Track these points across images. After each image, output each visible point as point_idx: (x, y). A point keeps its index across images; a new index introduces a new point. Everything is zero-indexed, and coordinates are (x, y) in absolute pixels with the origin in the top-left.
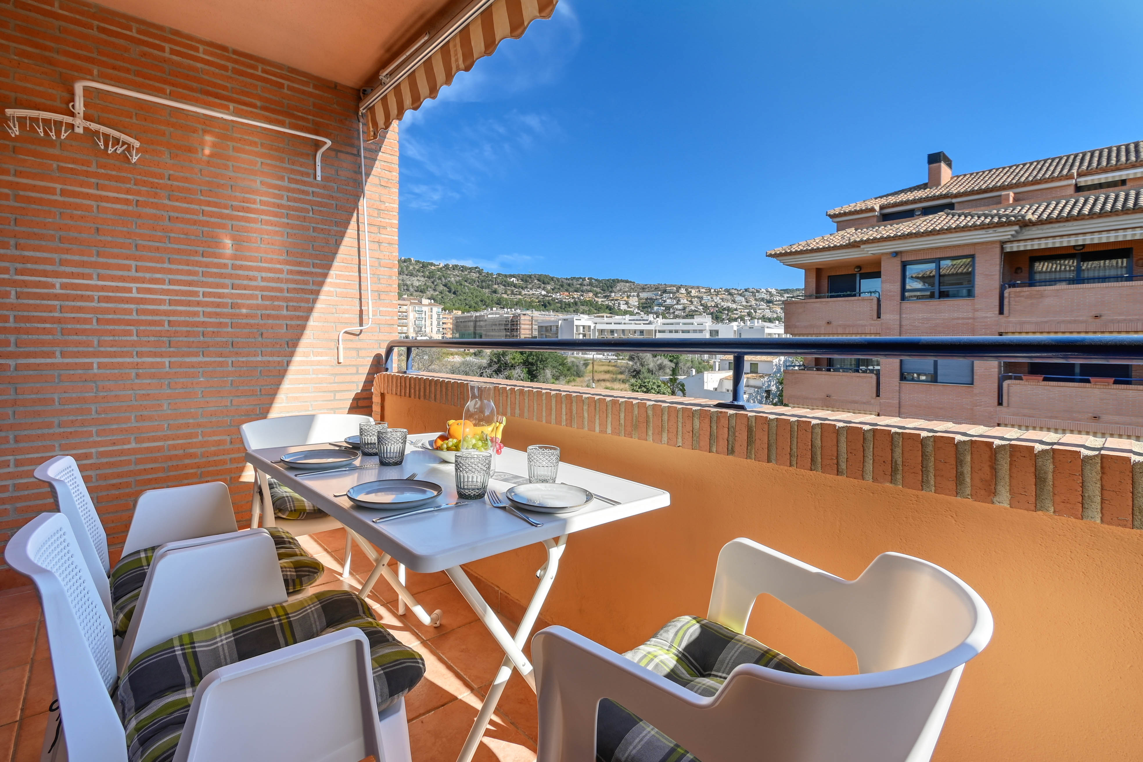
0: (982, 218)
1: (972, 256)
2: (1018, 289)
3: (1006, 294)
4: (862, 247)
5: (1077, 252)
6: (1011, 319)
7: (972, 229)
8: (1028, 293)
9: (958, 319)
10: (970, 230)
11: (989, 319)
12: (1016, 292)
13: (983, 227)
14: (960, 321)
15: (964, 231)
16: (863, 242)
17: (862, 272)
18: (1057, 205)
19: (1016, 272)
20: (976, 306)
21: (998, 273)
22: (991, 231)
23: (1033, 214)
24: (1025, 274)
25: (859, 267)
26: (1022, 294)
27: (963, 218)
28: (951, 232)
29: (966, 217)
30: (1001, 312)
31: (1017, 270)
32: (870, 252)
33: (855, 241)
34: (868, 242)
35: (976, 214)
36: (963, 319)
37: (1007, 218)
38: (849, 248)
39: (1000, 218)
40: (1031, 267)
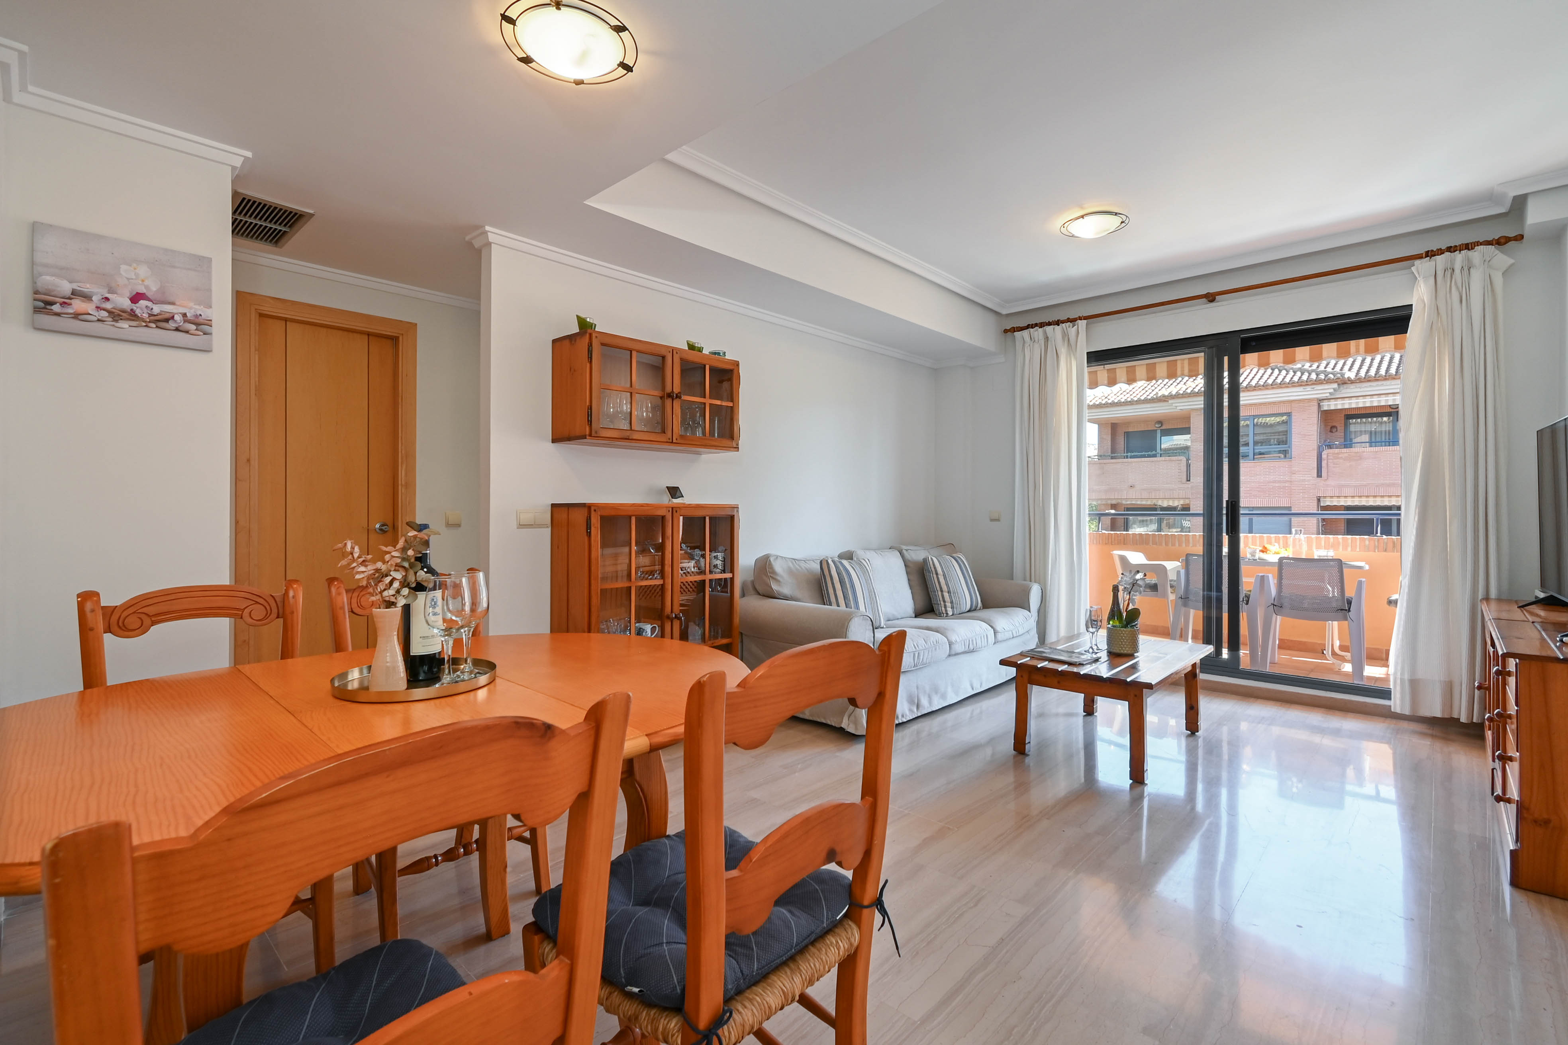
0: (1299, 374)
1: (1289, 414)
2: (1337, 451)
3: (1324, 456)
4: (1170, 401)
5: (1393, 410)
6: (1331, 482)
7: (1290, 385)
8: (1346, 455)
9: (1275, 482)
10: (1287, 387)
11: (1306, 483)
12: (1334, 454)
13: (1300, 384)
14: (1277, 485)
15: (1281, 388)
16: (1172, 397)
17: (1163, 428)
18: (1372, 360)
19: (1331, 431)
20: (1294, 469)
21: (1315, 433)
22: (1309, 388)
23: (1350, 370)
24: (1340, 433)
25: (1161, 423)
26: (1340, 456)
27: (1276, 372)
28: (1267, 389)
29: (1280, 371)
30: (1319, 475)
31: (1333, 429)
32: (1178, 408)
33: (1164, 396)
34: (1177, 396)
35: (1292, 369)
36: (1279, 482)
37: (1326, 376)
38: (1155, 402)
39: (1317, 375)
40: (1346, 426)
